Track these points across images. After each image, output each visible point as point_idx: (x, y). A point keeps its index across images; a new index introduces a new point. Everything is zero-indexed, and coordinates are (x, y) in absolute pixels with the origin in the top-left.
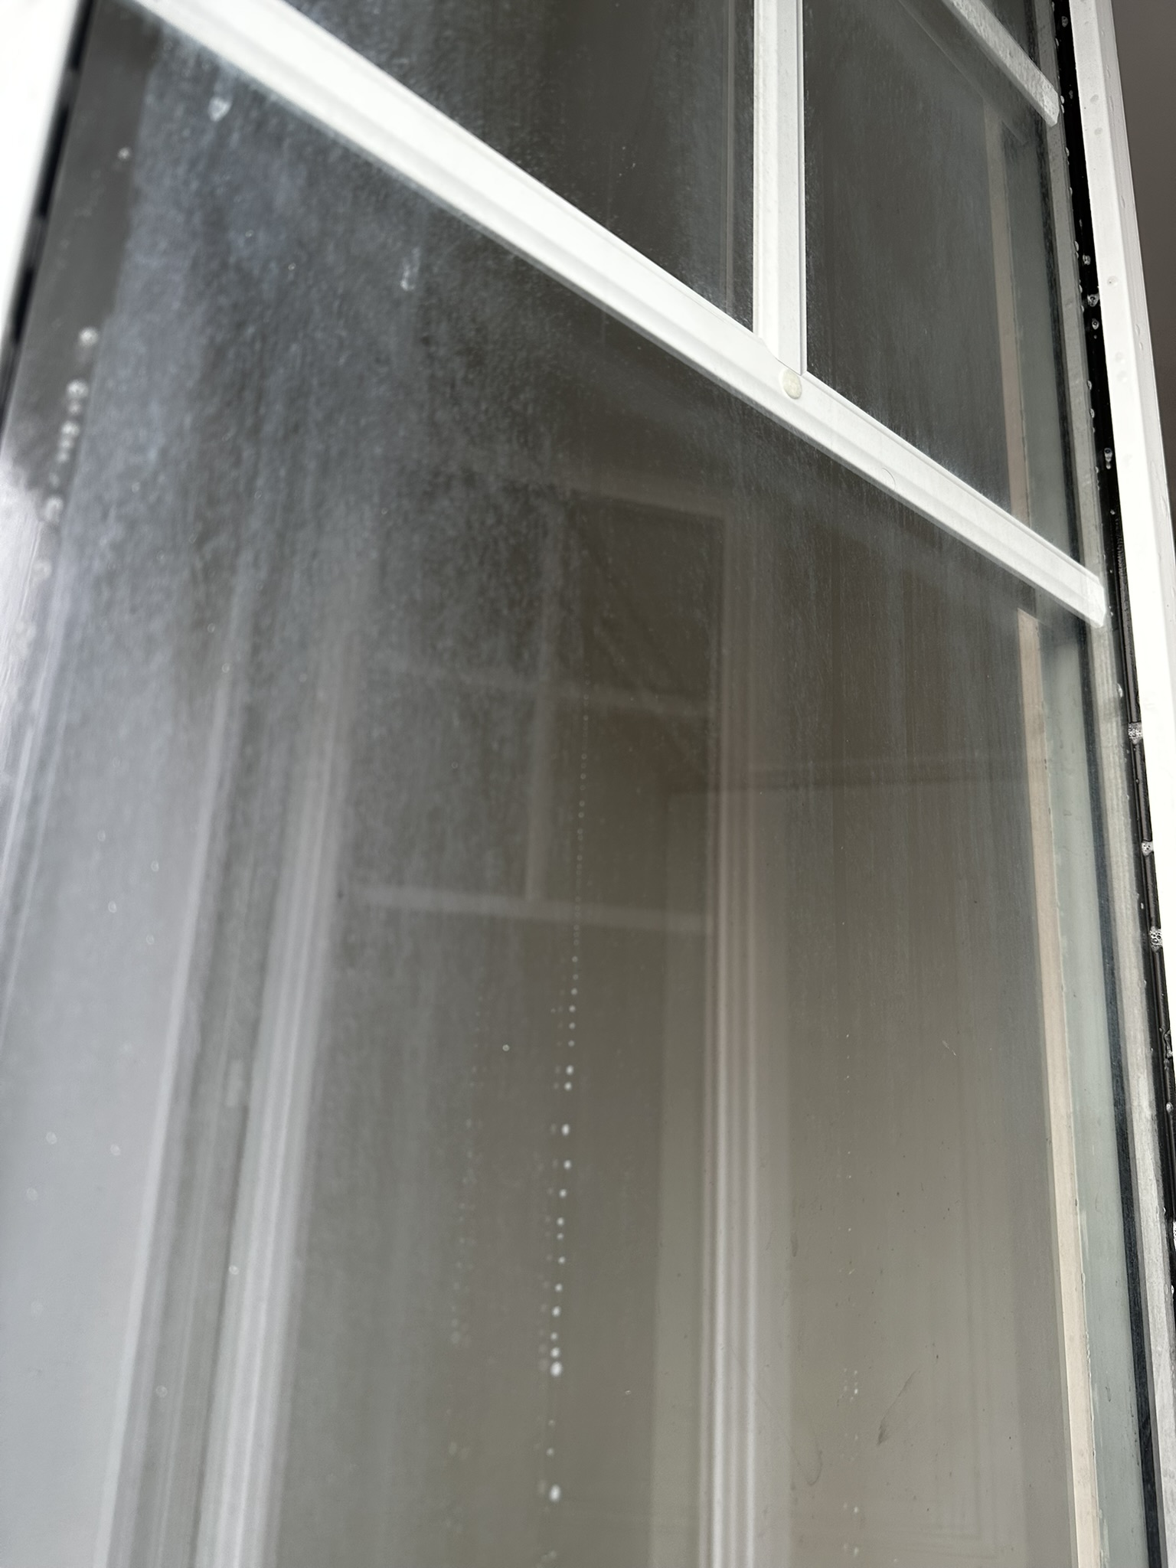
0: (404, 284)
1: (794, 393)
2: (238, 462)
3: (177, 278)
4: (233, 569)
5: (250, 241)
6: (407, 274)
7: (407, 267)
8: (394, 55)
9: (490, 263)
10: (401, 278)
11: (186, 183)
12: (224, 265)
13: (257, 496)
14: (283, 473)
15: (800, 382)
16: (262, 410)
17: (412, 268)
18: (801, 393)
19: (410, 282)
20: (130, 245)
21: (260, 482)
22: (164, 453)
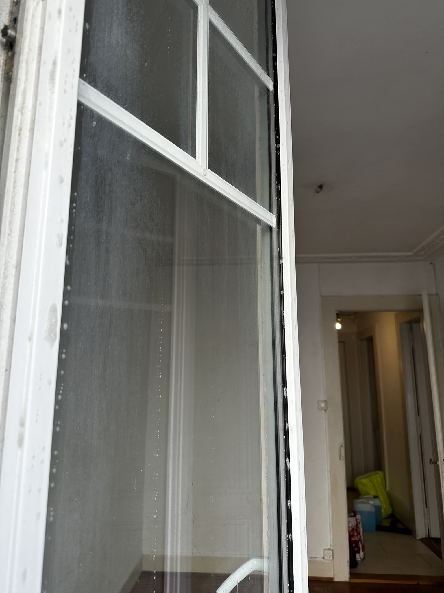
0: (128, 158)
1: (205, 174)
2: (102, 199)
3: (90, 162)
4: (102, 221)
5: (101, 152)
6: (128, 156)
7: (128, 154)
8: (124, 105)
9: (143, 151)
10: (127, 157)
11: (90, 141)
12: (97, 158)
13: (105, 206)
14: (109, 201)
15: (206, 172)
16: (105, 188)
17: (129, 155)
18: (206, 174)
19: (129, 158)
20: (82, 156)
21: (106, 203)
22: (90, 198)
